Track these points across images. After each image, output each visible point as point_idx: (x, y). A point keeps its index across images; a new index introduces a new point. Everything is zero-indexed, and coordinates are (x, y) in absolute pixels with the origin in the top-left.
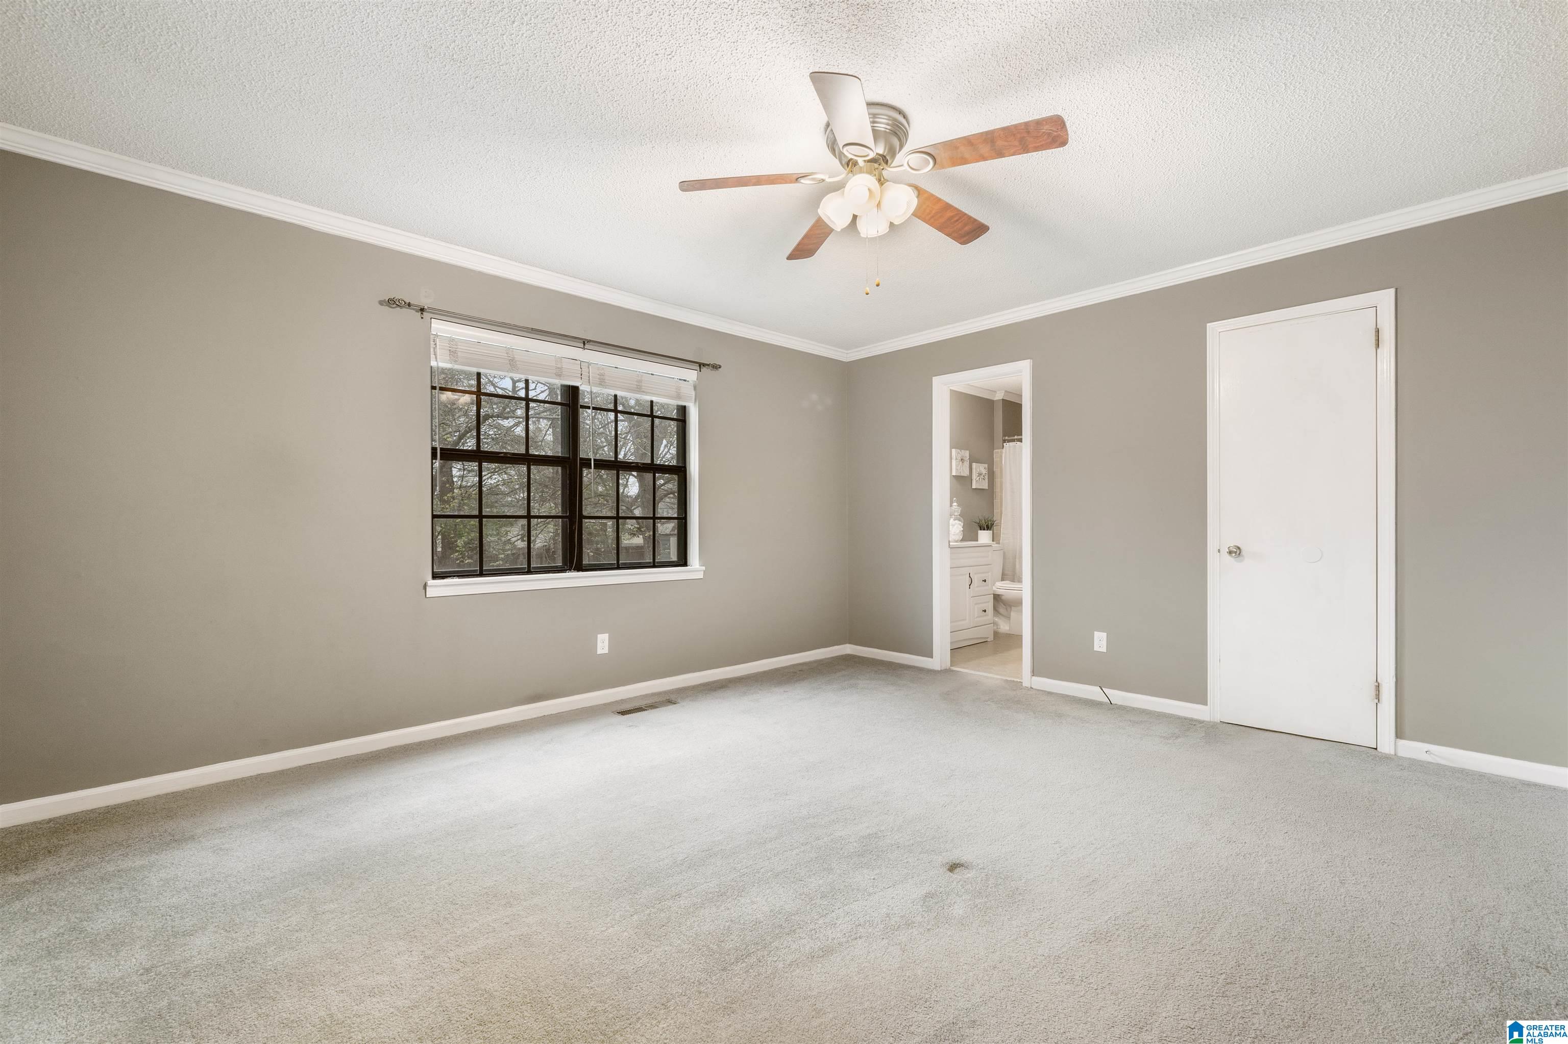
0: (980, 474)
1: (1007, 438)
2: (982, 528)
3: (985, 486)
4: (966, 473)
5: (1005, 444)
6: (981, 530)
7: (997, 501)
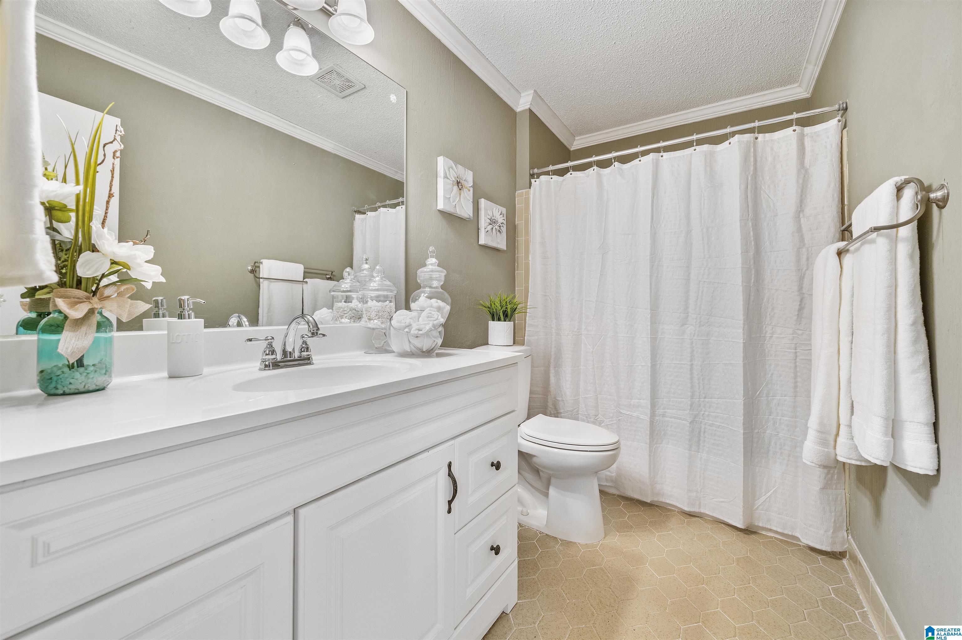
0: (493, 222)
1: (536, 171)
2: (495, 317)
3: (501, 243)
4: (466, 211)
5: (533, 181)
6: (493, 320)
7: (520, 273)
